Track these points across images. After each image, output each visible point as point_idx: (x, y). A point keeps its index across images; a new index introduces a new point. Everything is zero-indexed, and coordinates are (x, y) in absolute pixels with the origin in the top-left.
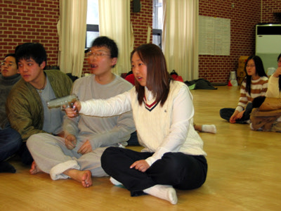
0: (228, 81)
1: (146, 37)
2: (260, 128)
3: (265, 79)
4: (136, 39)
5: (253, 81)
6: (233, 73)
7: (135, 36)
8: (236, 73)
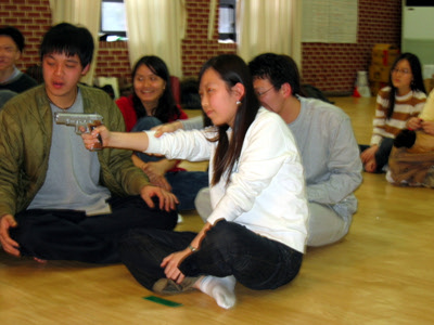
0: (354, 88)
1: (208, 11)
2: (404, 181)
3: (421, 96)
4: (191, 15)
5: (399, 99)
6: (362, 75)
7: (189, 10)
8: (368, 74)
